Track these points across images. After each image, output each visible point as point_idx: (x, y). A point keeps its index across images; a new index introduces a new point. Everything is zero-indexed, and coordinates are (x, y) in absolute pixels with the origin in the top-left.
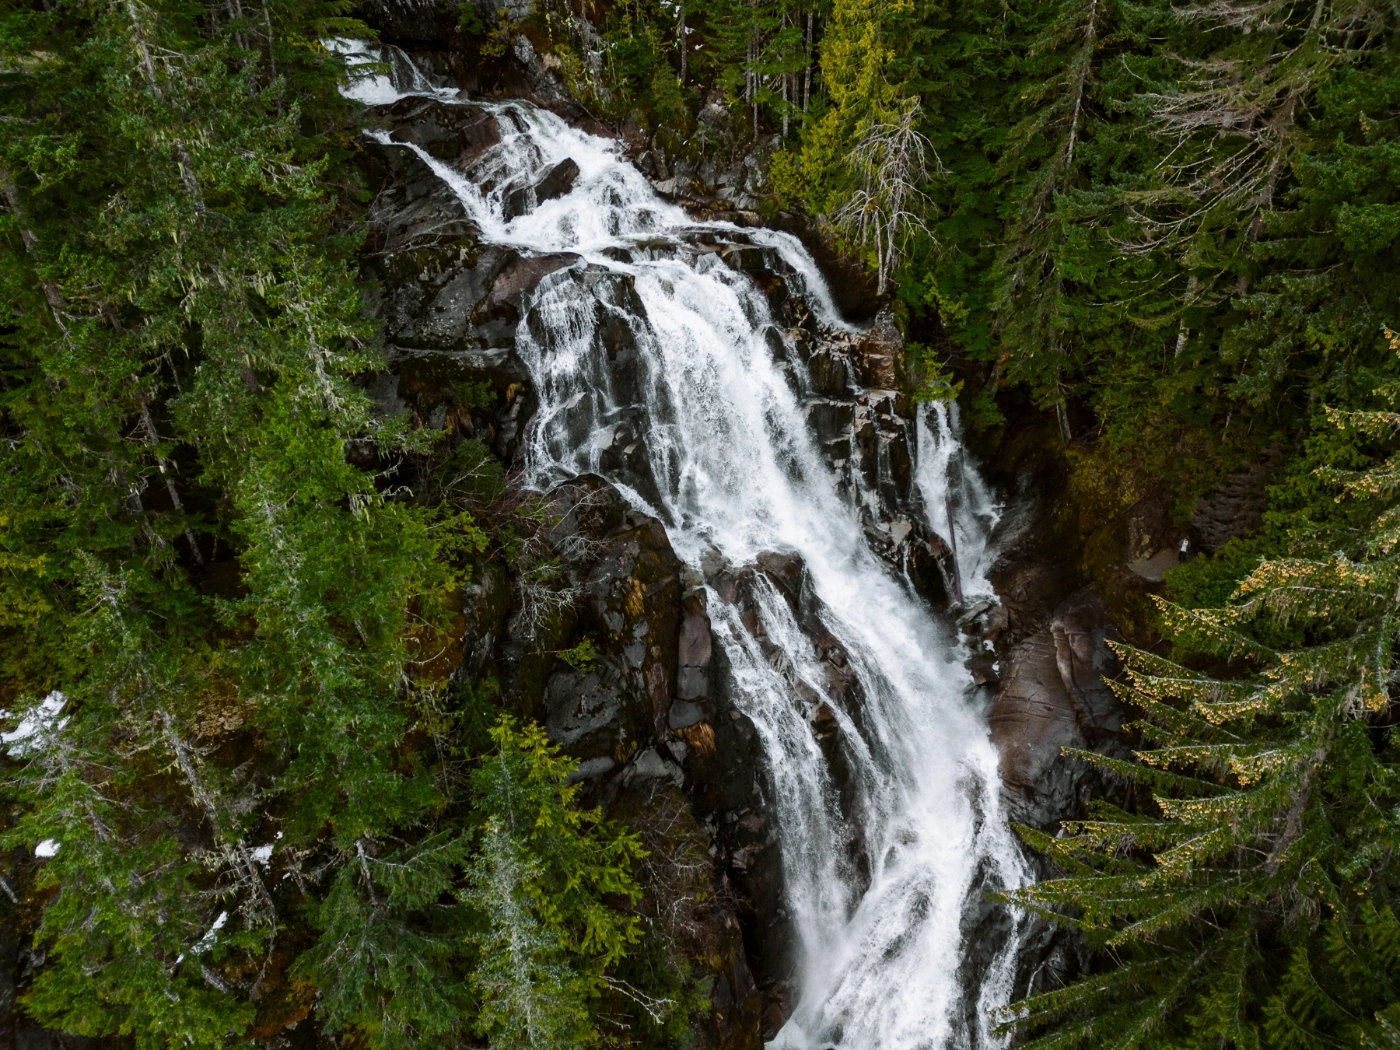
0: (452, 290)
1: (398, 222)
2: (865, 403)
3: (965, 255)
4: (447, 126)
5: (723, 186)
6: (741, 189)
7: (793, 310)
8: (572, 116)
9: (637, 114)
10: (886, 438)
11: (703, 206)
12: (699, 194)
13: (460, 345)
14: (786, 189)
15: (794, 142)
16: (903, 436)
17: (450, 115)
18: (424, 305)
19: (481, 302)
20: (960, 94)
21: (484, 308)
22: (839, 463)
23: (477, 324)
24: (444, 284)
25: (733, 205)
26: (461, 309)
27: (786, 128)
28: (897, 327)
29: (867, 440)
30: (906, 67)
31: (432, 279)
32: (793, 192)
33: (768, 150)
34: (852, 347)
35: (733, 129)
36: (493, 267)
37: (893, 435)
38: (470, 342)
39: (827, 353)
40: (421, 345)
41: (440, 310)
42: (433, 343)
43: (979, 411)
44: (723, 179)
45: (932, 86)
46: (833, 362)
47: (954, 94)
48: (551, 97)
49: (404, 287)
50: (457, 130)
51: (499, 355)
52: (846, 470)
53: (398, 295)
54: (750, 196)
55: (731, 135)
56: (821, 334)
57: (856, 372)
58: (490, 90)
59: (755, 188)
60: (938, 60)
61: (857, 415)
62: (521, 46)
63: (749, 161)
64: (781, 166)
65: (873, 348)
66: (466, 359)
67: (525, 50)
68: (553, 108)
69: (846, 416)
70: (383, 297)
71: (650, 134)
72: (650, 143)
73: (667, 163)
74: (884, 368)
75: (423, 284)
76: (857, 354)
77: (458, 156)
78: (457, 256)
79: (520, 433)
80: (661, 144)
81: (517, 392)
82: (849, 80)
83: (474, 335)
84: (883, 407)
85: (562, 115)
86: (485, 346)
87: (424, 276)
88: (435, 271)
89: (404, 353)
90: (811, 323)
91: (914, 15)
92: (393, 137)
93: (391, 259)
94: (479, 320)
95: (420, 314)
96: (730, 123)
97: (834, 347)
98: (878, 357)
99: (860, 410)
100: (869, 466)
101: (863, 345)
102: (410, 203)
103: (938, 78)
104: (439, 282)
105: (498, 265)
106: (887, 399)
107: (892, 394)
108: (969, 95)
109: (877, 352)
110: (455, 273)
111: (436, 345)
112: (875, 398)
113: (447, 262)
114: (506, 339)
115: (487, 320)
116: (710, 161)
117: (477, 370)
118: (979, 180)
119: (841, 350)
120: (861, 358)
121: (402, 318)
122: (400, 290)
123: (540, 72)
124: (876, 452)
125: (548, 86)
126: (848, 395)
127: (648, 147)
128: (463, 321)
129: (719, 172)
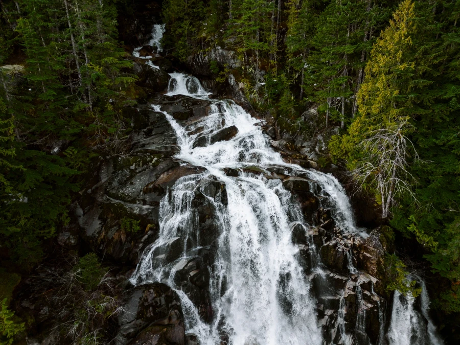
0: (141, 176)
1: (143, 142)
2: (355, 280)
3: (436, 211)
4: (186, 107)
5: (304, 147)
6: (313, 149)
7: (319, 217)
8: (247, 108)
9: (273, 110)
10: (364, 306)
11: (289, 155)
12: (288, 149)
13: (133, 201)
14: (335, 154)
15: (344, 131)
16: (377, 308)
17: (189, 103)
18: (128, 179)
19: (152, 183)
20: (441, 118)
21: (151, 186)
22: (329, 312)
23: (145, 193)
24: (140, 172)
25: (306, 157)
26: (140, 184)
27: (342, 124)
28: (382, 243)
29: (352, 303)
30: (403, 100)
31: (136, 169)
32: (339, 156)
33: (330, 134)
34: (354, 245)
35: (317, 122)
36: (164, 168)
37: (370, 306)
38: (139, 200)
39: (336, 245)
40: (117, 197)
41: (132, 184)
42: (123, 198)
43: (445, 301)
44: (305, 144)
45: (421, 112)
46: (337, 251)
47: (438, 118)
48: (241, 100)
49: (123, 171)
50: (189, 109)
51: (147, 209)
52: (333, 318)
53: (119, 174)
54: (317, 154)
55: (315, 124)
56: (336, 233)
57: (353, 260)
58: (222, 95)
59: (320, 151)
60: (428, 98)
61: (348, 286)
62: (231, 79)
63: (319, 137)
64: (334, 142)
65: (366, 250)
66: (132, 209)
67: (232, 81)
68: (240, 104)
69: (340, 285)
70: (112, 173)
71: (275, 119)
72: (275, 123)
73: (280, 133)
74: (371, 263)
75: (131, 170)
76: (356, 249)
77: (186, 119)
78: (151, 161)
79: (142, 249)
80: (280, 124)
81: (151, 229)
82: (368, 104)
83: (141, 197)
84: (367, 286)
85: (244, 108)
86: (144, 204)
87: (133, 167)
88: (139, 165)
89: (108, 200)
90: (331, 226)
91: (414, 72)
92: (161, 109)
93: (122, 158)
94: (147, 191)
95: (123, 184)
96: (317, 119)
97: (342, 242)
98: (368, 255)
99: (350, 284)
100: (351, 319)
101: (361, 246)
102: (153, 135)
103: (425, 107)
104: (138, 171)
105: (166, 169)
106: (370, 282)
107: (374, 280)
108: (448, 119)
109: (368, 252)
110: (147, 168)
111: (123, 199)
112: (362, 279)
113: (146, 163)
114: (156, 202)
115: (150, 192)
116: (301, 135)
117: (135, 215)
118: (448, 170)
119: (346, 245)
120: (359, 253)
121: (115, 184)
122: (120, 171)
123: (237, 89)
124: (356, 312)
125: (240, 95)
126: (346, 272)
127: (274, 125)
128: (139, 190)
129: (305, 140)
